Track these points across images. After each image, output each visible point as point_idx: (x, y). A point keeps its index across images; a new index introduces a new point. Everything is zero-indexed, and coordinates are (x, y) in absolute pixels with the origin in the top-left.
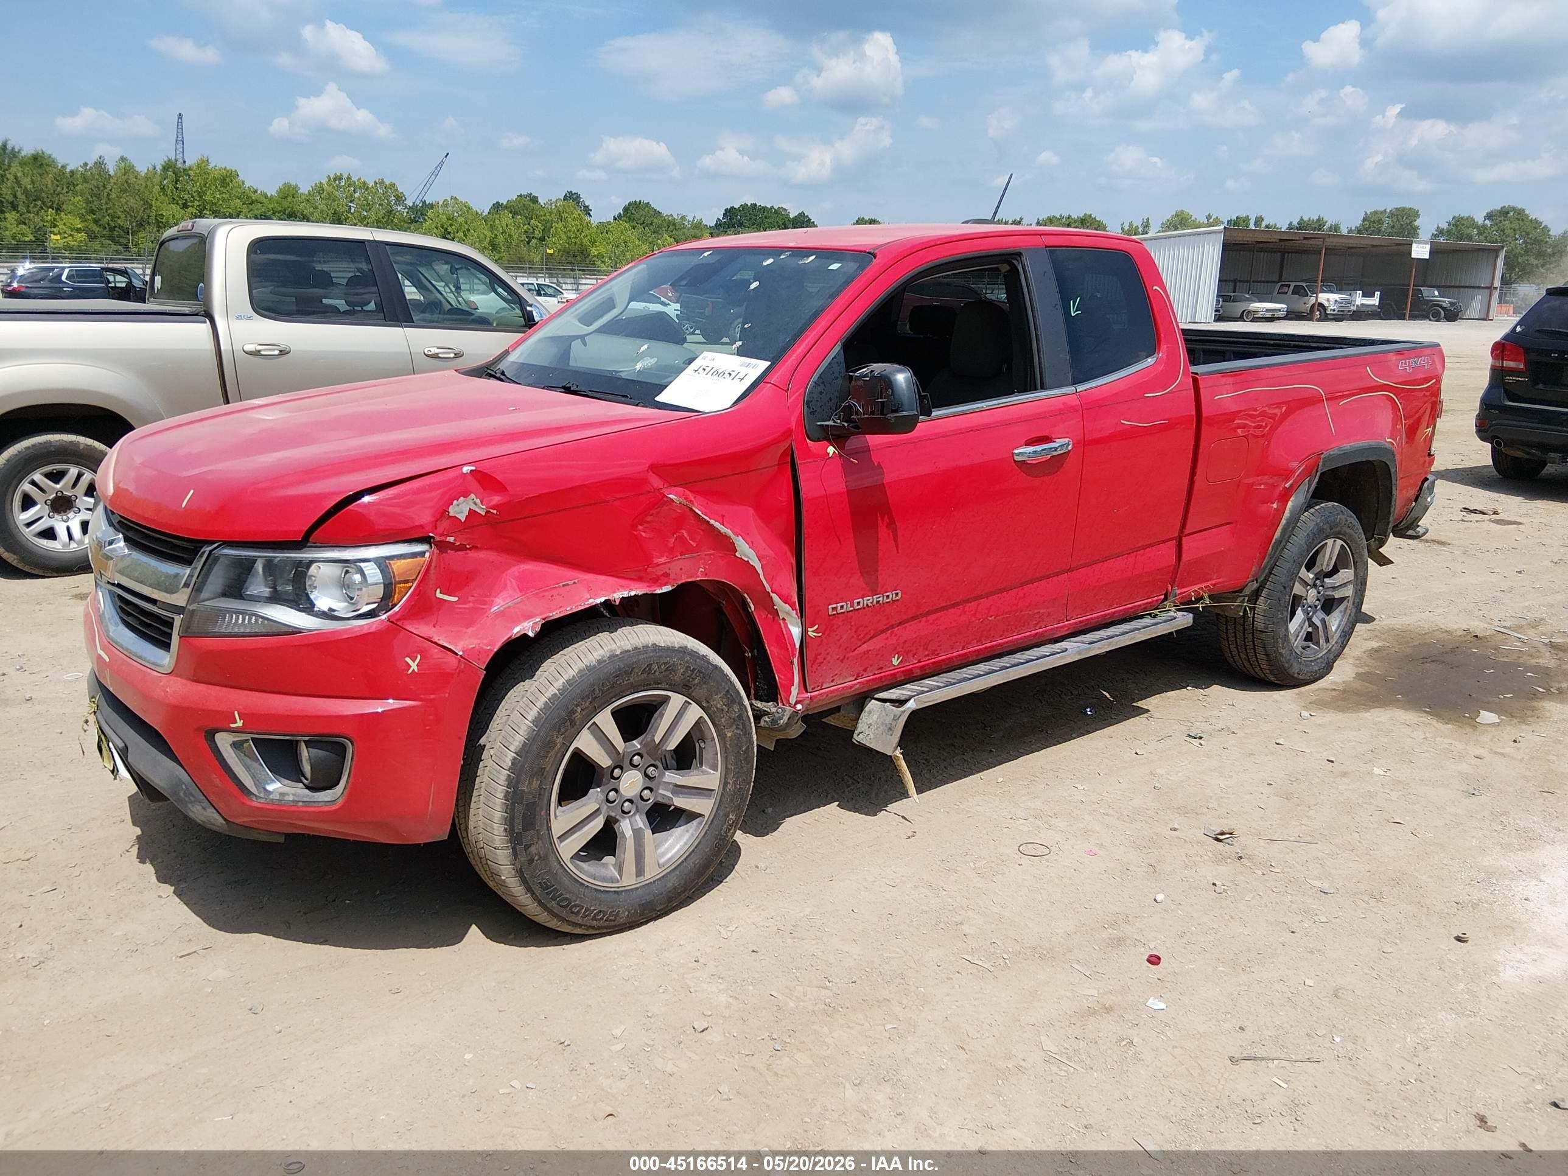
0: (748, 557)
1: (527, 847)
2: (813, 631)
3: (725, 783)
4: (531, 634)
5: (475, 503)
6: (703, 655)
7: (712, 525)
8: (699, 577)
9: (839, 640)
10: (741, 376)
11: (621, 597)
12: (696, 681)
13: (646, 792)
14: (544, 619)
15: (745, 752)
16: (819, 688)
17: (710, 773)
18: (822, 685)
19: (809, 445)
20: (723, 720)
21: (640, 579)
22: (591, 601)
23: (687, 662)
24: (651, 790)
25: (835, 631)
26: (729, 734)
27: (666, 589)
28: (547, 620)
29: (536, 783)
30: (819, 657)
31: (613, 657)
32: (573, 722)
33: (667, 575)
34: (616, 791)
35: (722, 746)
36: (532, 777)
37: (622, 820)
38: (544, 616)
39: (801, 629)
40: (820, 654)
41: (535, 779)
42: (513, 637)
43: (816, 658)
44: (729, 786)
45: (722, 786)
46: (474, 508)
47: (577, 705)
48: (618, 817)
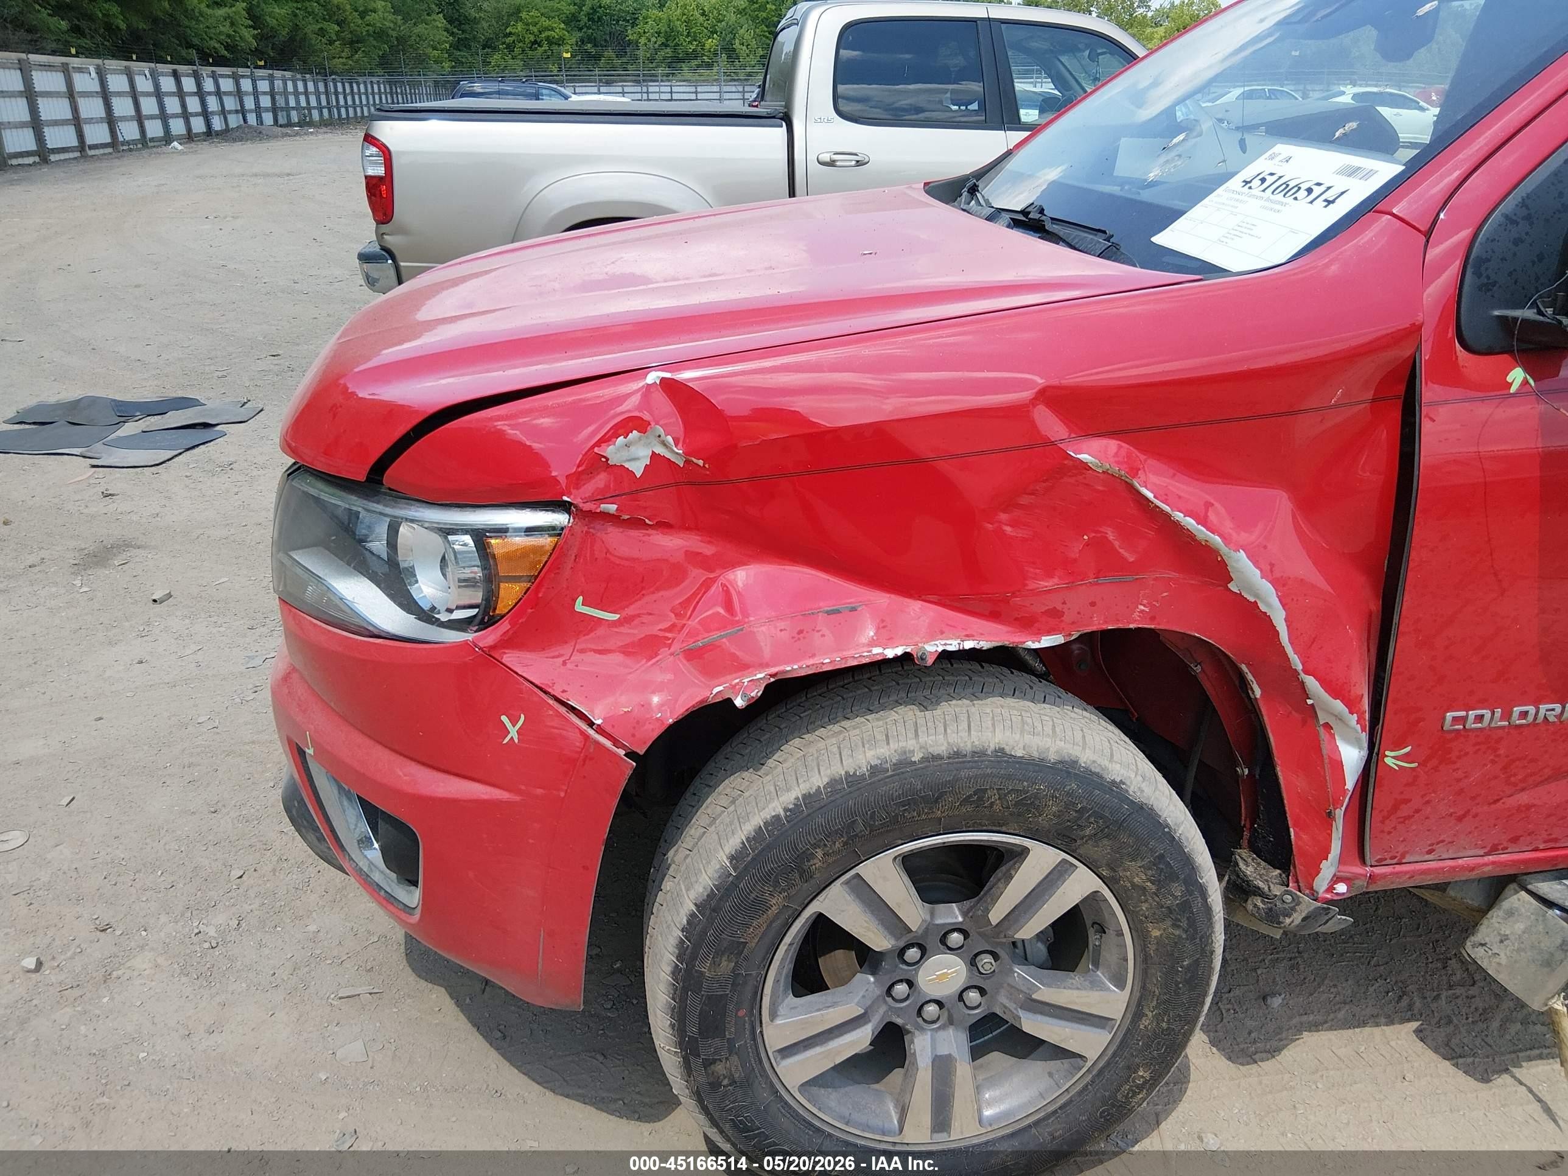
0: (1256, 595)
1: (708, 1064)
2: (1393, 757)
3: (1136, 1011)
4: (739, 702)
5: (664, 444)
6: (1113, 782)
7: (1177, 525)
8: (1135, 621)
9: (1459, 780)
10: (1329, 195)
11: (940, 649)
12: (1088, 832)
13: (973, 996)
14: (772, 676)
15: (1188, 969)
16: (1395, 861)
17: (1109, 989)
18: (1403, 856)
19: (1461, 362)
20: (1144, 906)
21: (994, 616)
22: (877, 650)
23: (1068, 794)
24: (982, 992)
25: (1455, 763)
26: (1156, 933)
27: (1047, 641)
28: (779, 677)
29: (726, 966)
30: (1403, 806)
31: (903, 764)
32: (806, 875)
33: (1055, 614)
34: (910, 984)
35: (1138, 948)
36: (719, 953)
37: (917, 1033)
38: (774, 670)
39: (1365, 753)
40: (1407, 801)
41: (724, 959)
42: (711, 701)
43: (1395, 808)
44: (1145, 1022)
45: (1129, 1016)
46: (660, 450)
47: (815, 846)
48: (908, 1027)
